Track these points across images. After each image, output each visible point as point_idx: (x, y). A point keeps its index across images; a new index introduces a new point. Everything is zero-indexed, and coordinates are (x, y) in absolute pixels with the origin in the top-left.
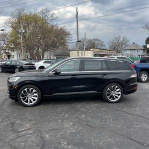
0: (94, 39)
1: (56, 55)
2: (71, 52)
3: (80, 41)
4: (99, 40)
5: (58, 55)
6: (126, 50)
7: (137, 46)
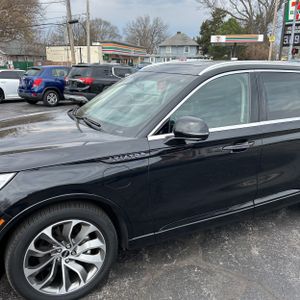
0: (97, 20)
1: (12, 56)
2: (48, 49)
3: (77, 21)
4: (106, 24)
5: (17, 56)
6: (165, 47)
7: (185, 39)
